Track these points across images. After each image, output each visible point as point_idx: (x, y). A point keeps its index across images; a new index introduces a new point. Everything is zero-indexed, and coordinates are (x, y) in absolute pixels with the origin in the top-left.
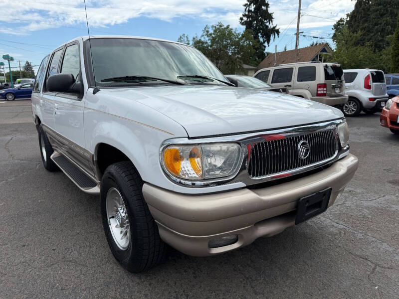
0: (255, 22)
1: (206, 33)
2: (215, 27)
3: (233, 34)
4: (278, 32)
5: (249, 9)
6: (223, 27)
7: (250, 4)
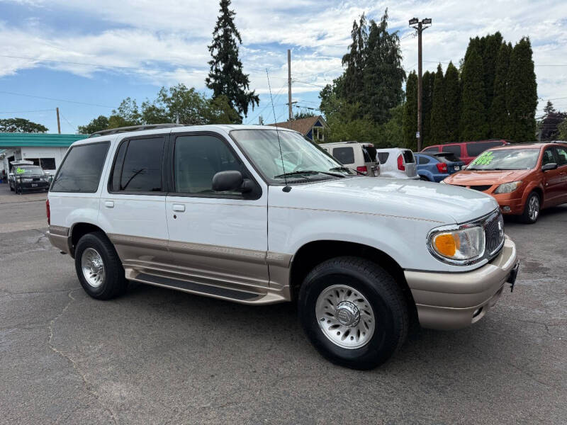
0: (226, 86)
1: (163, 97)
2: (175, 90)
3: (201, 100)
4: (257, 99)
5: (216, 68)
6: (185, 91)
7: (217, 62)
